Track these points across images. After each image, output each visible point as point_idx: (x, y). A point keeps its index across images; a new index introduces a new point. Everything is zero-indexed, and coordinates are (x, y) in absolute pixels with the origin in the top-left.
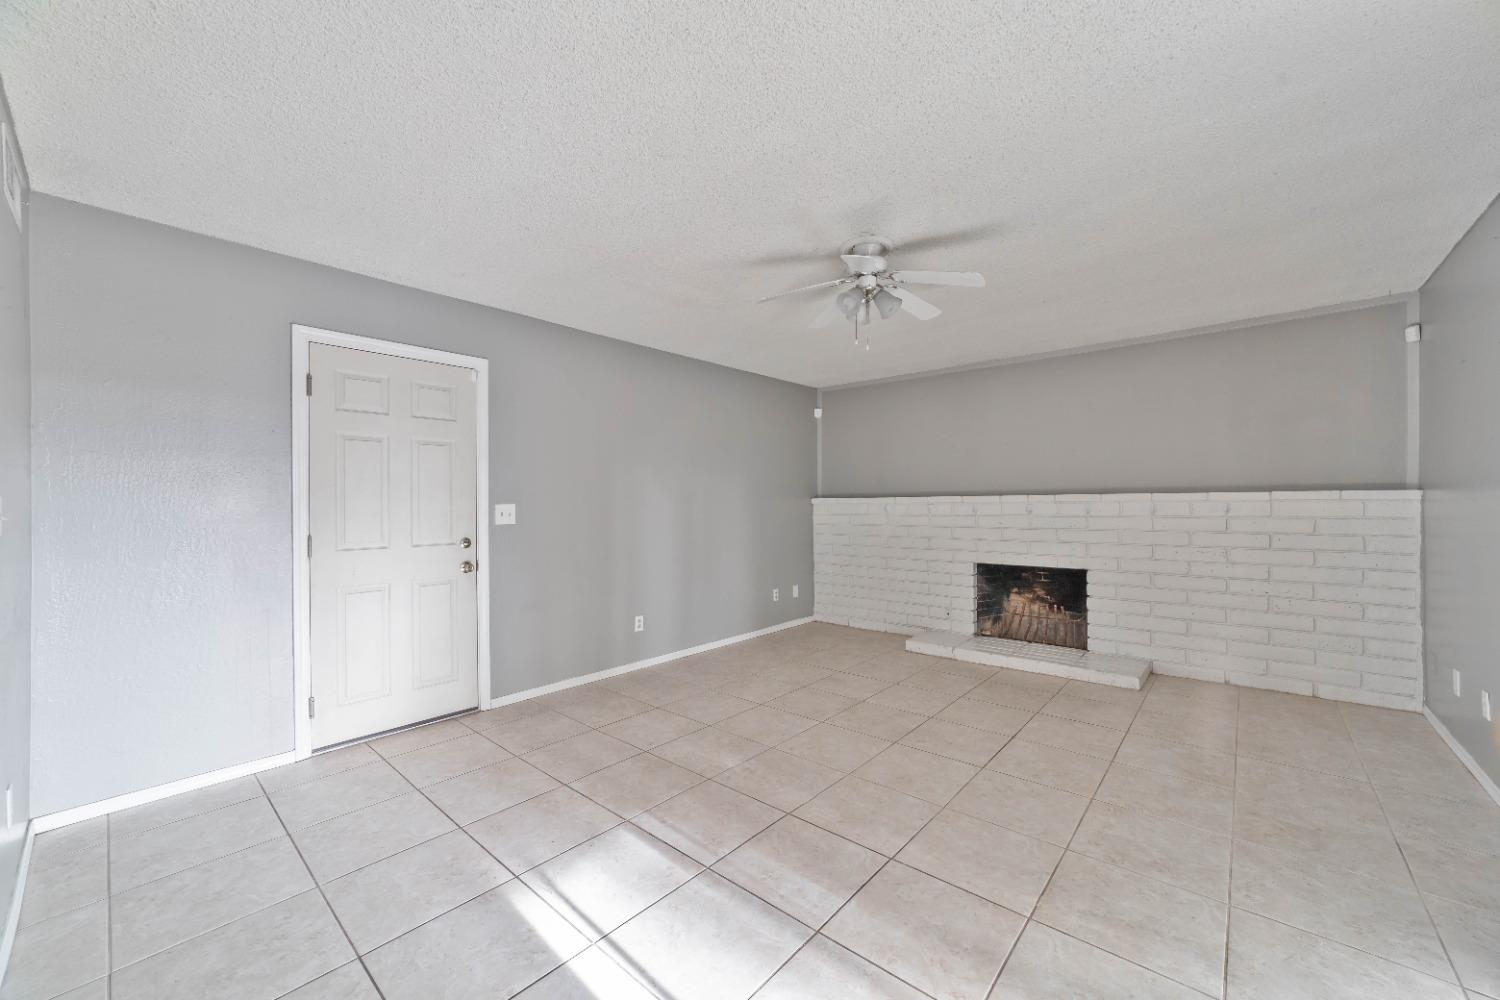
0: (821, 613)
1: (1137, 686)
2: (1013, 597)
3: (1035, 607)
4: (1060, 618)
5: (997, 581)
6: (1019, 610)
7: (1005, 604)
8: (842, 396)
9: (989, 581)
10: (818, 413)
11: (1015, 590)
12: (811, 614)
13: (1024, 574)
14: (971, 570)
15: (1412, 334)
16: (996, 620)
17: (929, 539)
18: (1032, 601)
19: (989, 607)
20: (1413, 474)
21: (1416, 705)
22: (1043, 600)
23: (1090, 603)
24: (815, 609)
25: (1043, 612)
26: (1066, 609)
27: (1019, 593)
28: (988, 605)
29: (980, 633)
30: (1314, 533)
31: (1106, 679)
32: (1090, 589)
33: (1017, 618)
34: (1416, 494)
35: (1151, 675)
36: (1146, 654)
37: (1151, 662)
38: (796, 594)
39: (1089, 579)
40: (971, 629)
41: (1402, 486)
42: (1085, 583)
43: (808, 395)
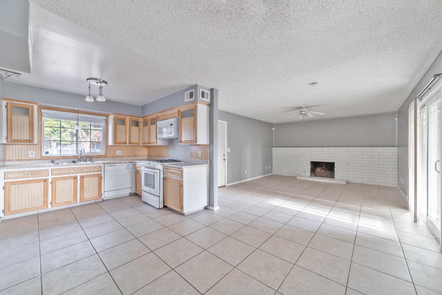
0: (274, 172)
1: (345, 184)
2: (318, 169)
3: (323, 171)
4: (328, 173)
5: (315, 165)
6: (319, 171)
7: (316, 170)
8: (279, 125)
9: (313, 165)
10: (273, 129)
11: (318, 167)
12: (272, 173)
13: (320, 164)
14: (310, 163)
15: (396, 119)
16: (314, 173)
17: (300, 156)
18: (322, 169)
19: (313, 171)
20: (396, 145)
21: (397, 186)
22: (324, 169)
23: (335, 169)
24: (273, 172)
25: (324, 171)
26: (330, 171)
27: (319, 168)
28: (313, 170)
29: (311, 176)
30: (379, 155)
31: (339, 182)
32: (335, 166)
33: (319, 173)
34: (397, 148)
35: (347, 183)
36: (347, 179)
37: (348, 180)
38: (269, 168)
39: (335, 164)
40: (310, 175)
41: (395, 147)
42: (334, 165)
43: (271, 125)
